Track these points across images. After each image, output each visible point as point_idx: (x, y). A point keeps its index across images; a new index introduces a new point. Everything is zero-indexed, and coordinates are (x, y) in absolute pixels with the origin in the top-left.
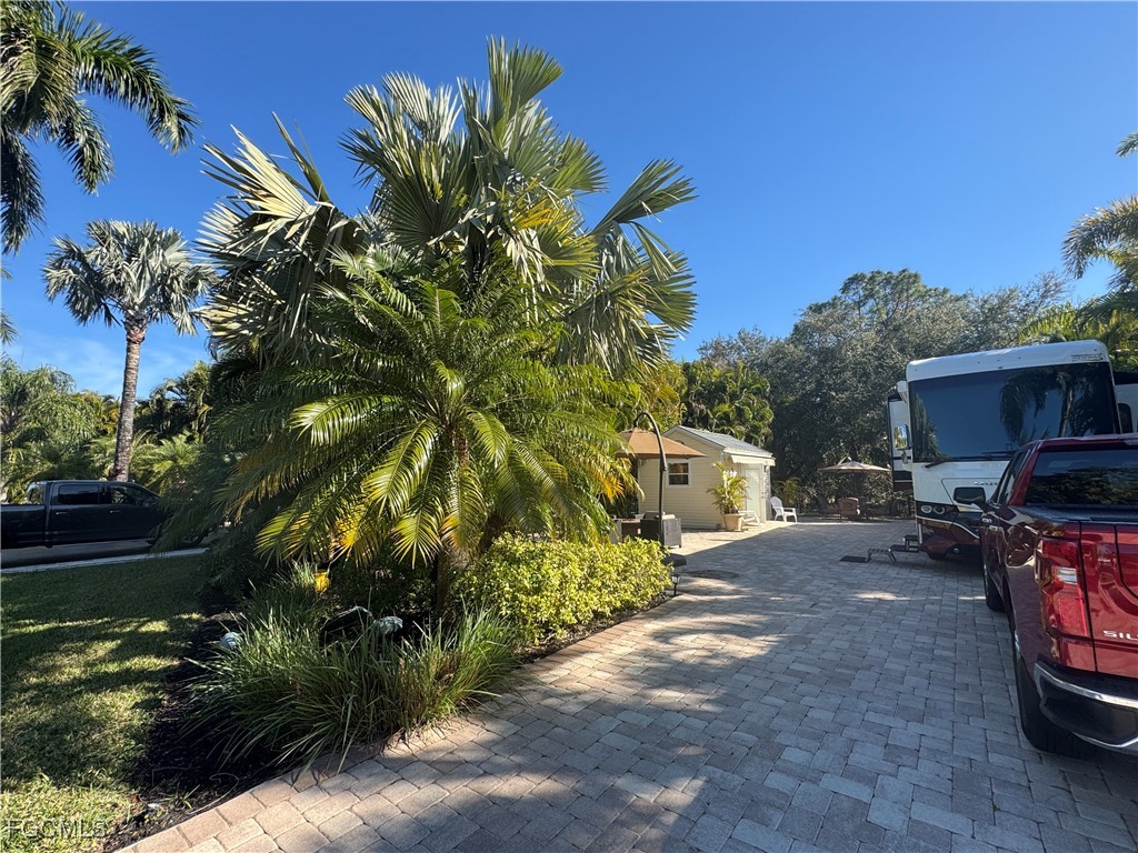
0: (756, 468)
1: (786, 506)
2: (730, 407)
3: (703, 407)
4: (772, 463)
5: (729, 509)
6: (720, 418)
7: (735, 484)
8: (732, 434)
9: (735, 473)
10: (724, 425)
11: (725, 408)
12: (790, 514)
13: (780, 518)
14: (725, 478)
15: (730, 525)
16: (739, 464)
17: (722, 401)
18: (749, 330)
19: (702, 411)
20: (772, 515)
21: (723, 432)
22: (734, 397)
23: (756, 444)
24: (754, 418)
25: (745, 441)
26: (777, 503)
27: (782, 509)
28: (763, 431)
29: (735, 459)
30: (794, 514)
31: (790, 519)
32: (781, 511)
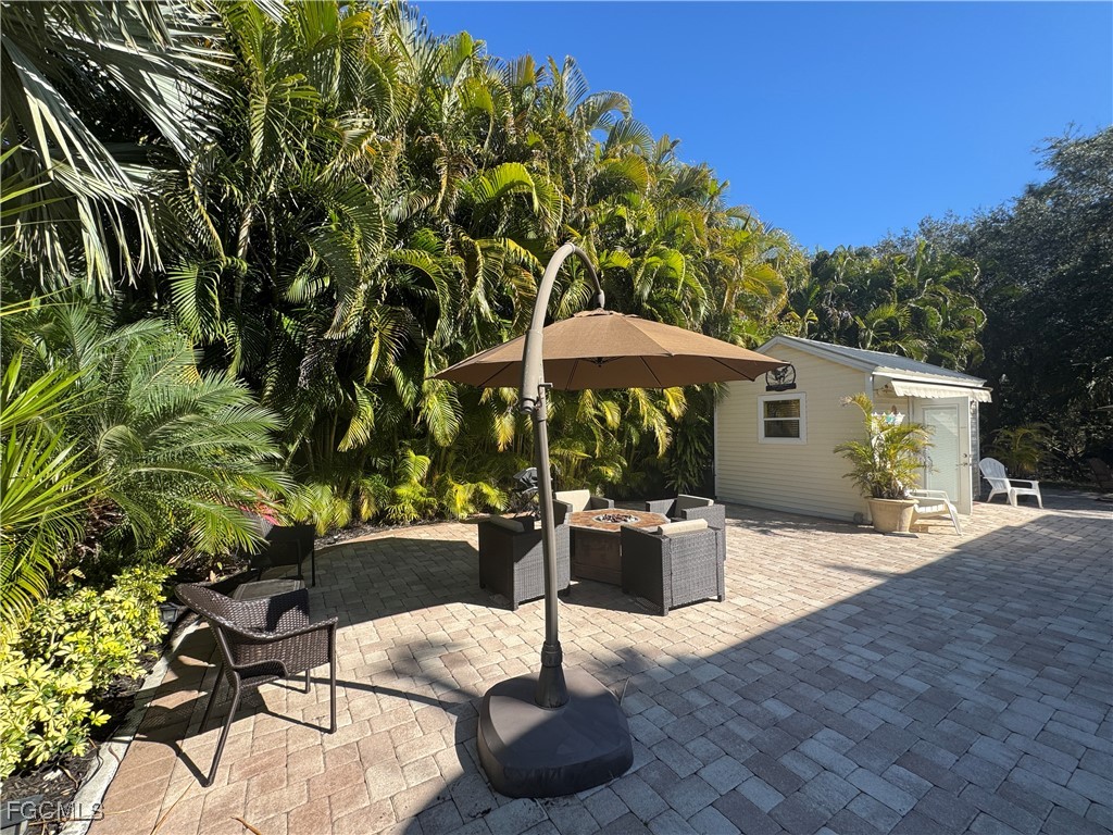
0: (952, 406)
1: (1017, 475)
2: (897, 309)
3: (846, 313)
4: (985, 396)
5: (884, 489)
6: (880, 329)
7: (896, 438)
8: (901, 353)
9: (900, 418)
10: (889, 338)
11: (891, 311)
12: (1025, 491)
13: (1002, 499)
14: (874, 425)
15: (884, 519)
16: (910, 401)
17: (883, 301)
19: (844, 321)
20: (983, 492)
21: (884, 349)
22: (905, 294)
23: (950, 366)
24: (945, 325)
25: (928, 362)
26: (994, 470)
27: (1007, 481)
28: (965, 346)
29: (900, 389)
30: (1035, 491)
31: (1024, 501)
32: (1004, 485)
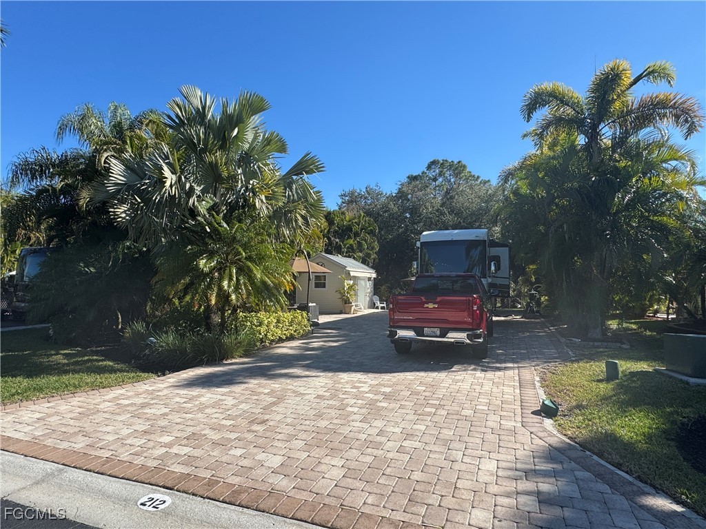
0: (363, 279)
1: (381, 301)
2: (354, 241)
3: (337, 240)
4: (374, 275)
5: (347, 302)
6: (348, 248)
7: (351, 287)
8: (354, 258)
9: (352, 282)
10: (350, 253)
11: (351, 241)
12: (383, 305)
13: (377, 308)
14: (346, 284)
15: (347, 310)
16: (355, 277)
17: (349, 237)
18: (373, 186)
19: (337, 243)
20: (373, 306)
21: (349, 257)
22: (356, 235)
23: (368, 265)
24: (367, 248)
25: (362, 262)
26: (376, 299)
27: (378, 302)
28: (372, 257)
29: (352, 274)
30: (385, 305)
31: (382, 308)
32: (378, 304)
